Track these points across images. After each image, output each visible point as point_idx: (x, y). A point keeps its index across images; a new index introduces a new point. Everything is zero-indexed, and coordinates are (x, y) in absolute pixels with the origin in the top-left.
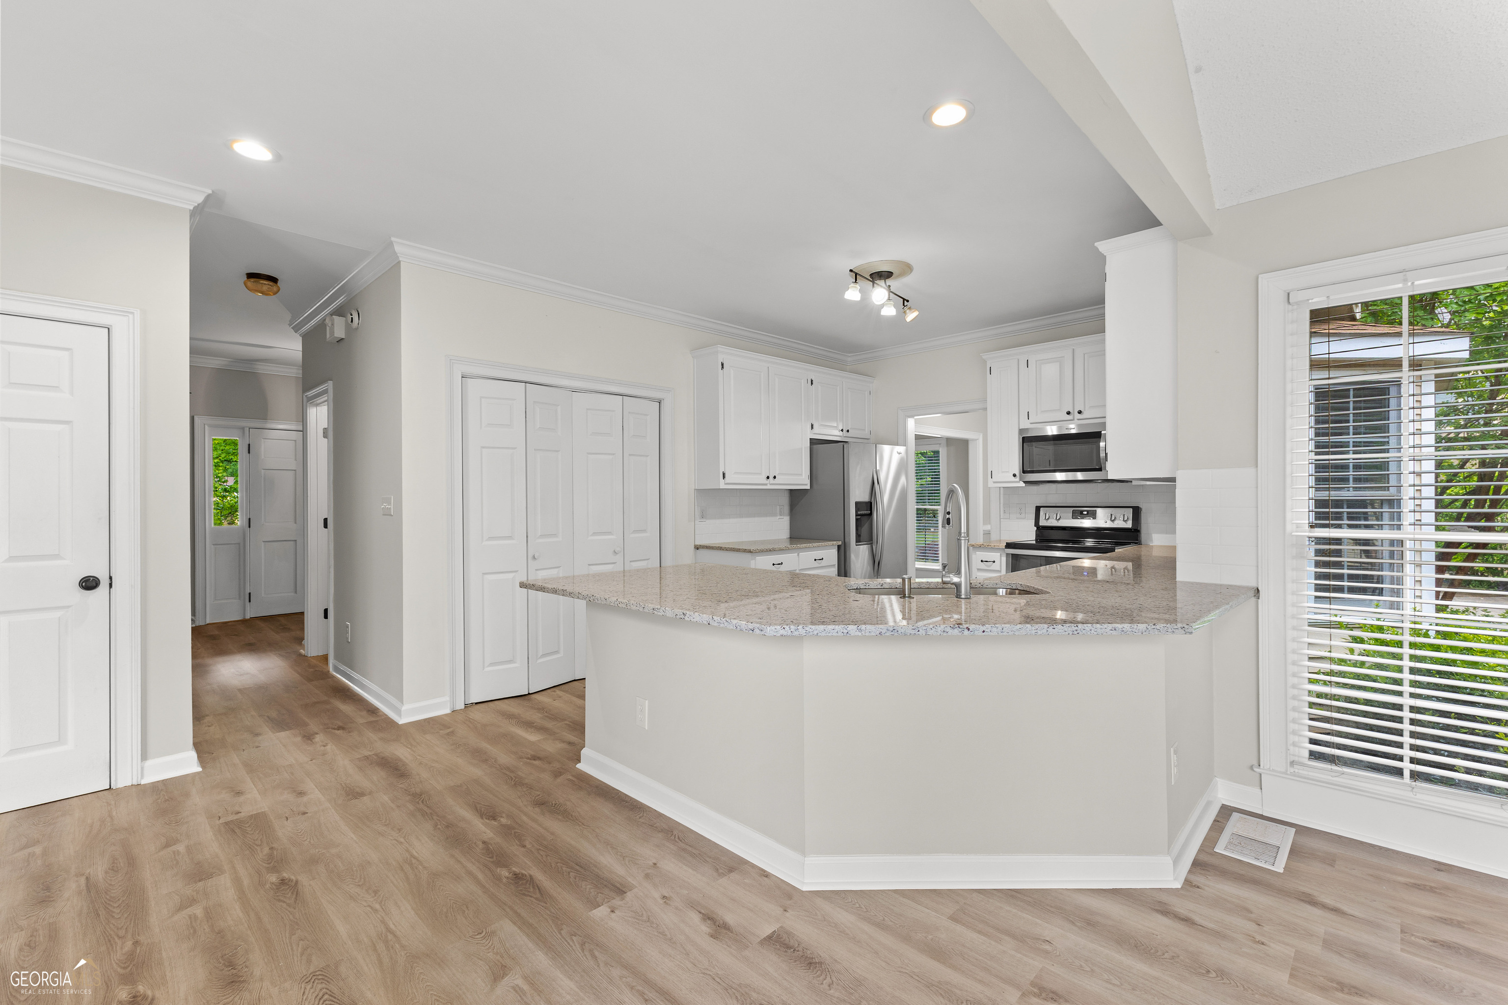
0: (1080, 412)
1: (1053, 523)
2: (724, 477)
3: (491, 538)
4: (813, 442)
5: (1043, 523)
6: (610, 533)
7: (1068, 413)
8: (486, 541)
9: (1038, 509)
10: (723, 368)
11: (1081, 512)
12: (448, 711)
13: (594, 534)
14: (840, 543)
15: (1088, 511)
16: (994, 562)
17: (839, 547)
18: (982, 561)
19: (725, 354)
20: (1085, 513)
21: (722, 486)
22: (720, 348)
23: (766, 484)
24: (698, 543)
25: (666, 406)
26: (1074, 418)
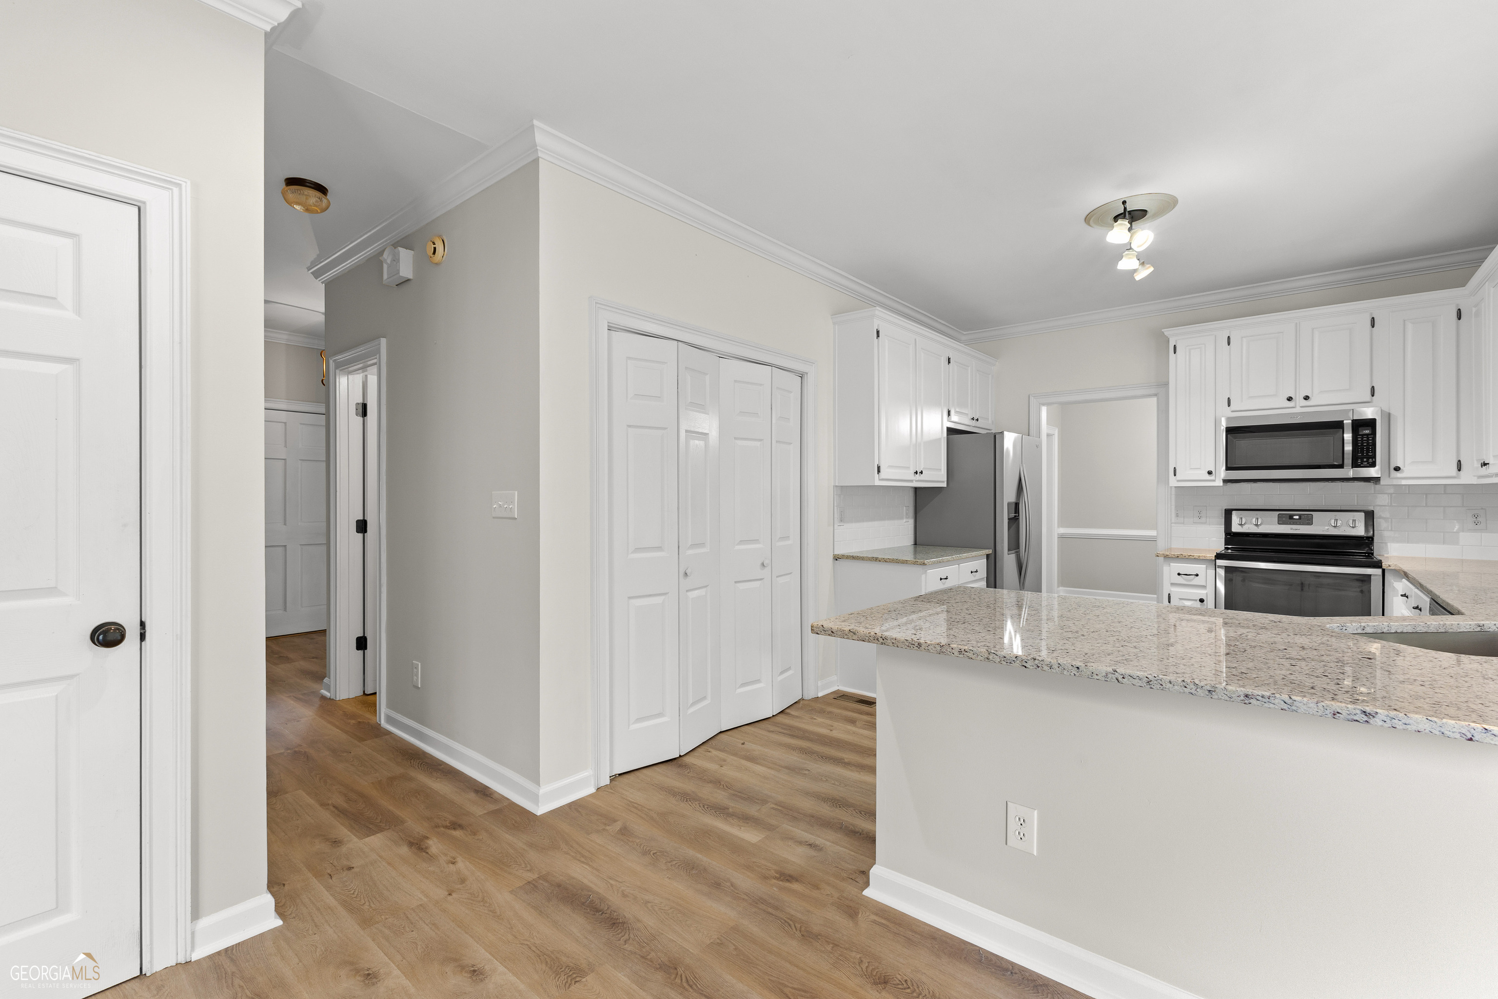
0: (1306, 398)
1: (1249, 528)
2: (879, 471)
3: (638, 550)
4: (951, 431)
5: (1236, 528)
6: (756, 541)
7: (1290, 399)
8: (632, 553)
9: (1228, 513)
10: (878, 336)
11: (1291, 517)
12: (592, 790)
13: (742, 542)
14: (990, 551)
15: (1300, 516)
16: (1197, 575)
17: (988, 556)
18: (1179, 574)
19: (882, 319)
20: (1297, 517)
21: (877, 483)
22: (879, 311)
23: (911, 481)
24: (839, 551)
25: (810, 380)
26: (1296, 406)
